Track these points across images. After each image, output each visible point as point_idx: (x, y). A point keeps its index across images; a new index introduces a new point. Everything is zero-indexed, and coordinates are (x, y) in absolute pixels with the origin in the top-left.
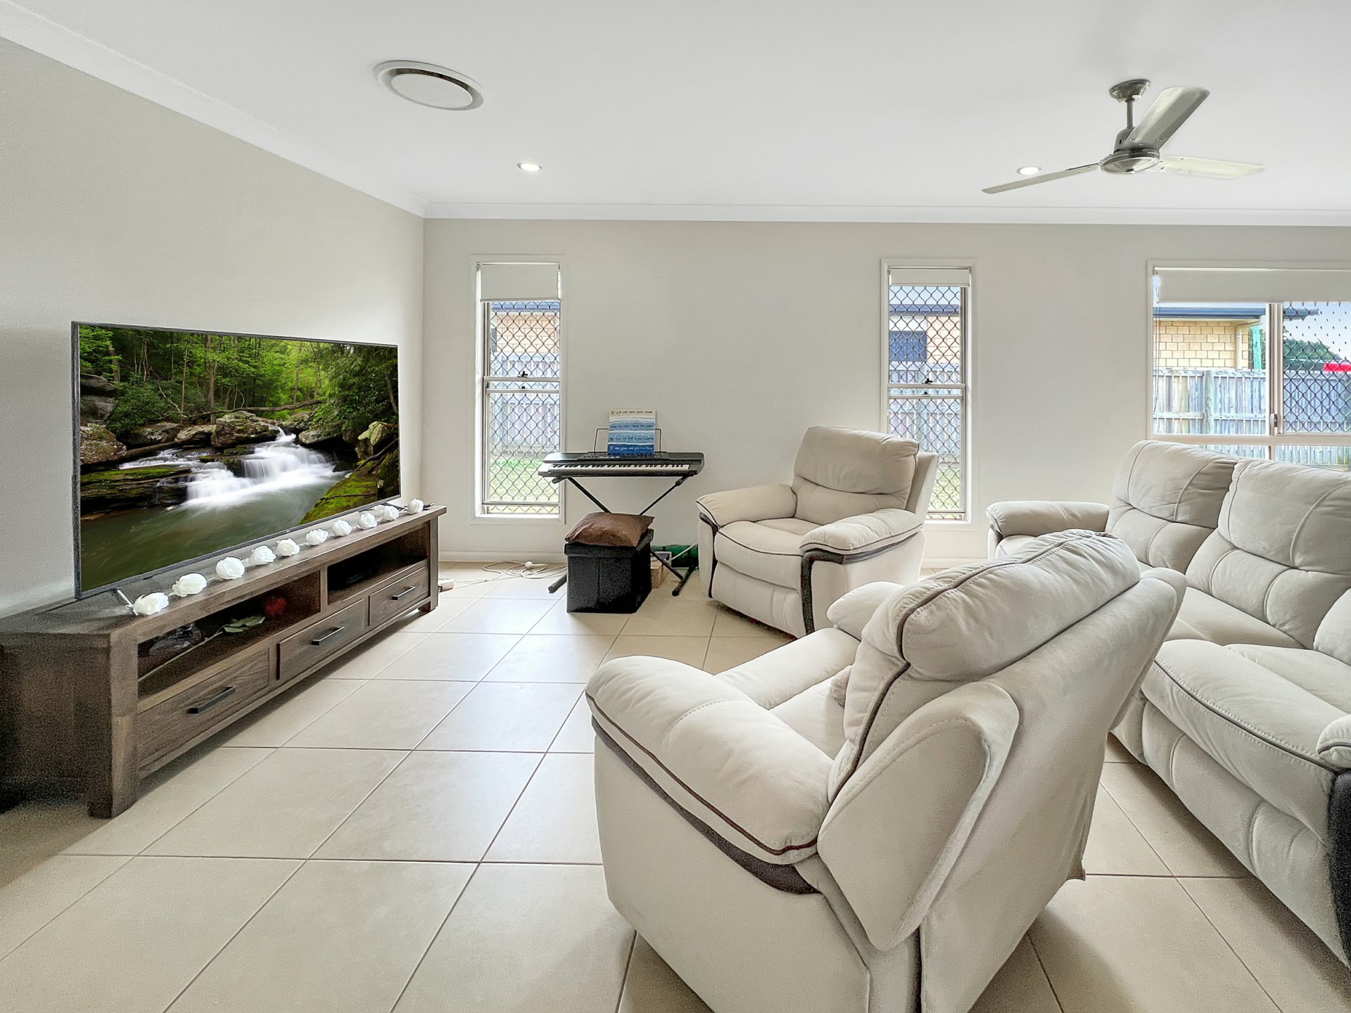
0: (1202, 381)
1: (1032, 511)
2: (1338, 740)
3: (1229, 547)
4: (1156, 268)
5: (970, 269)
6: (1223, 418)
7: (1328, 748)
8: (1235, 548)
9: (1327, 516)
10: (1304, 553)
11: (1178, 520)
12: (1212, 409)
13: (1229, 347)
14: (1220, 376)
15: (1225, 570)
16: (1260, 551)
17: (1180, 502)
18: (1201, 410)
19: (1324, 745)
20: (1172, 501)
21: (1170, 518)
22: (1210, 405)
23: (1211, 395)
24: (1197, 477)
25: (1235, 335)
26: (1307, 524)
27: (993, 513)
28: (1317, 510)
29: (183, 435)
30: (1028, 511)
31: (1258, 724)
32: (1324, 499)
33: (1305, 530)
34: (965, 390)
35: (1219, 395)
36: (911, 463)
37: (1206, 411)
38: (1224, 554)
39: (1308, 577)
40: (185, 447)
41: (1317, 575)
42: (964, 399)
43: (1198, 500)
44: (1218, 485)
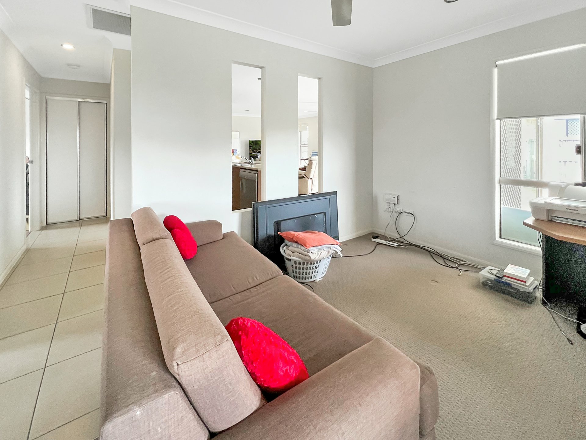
29: (257, 151)
40: (258, 152)
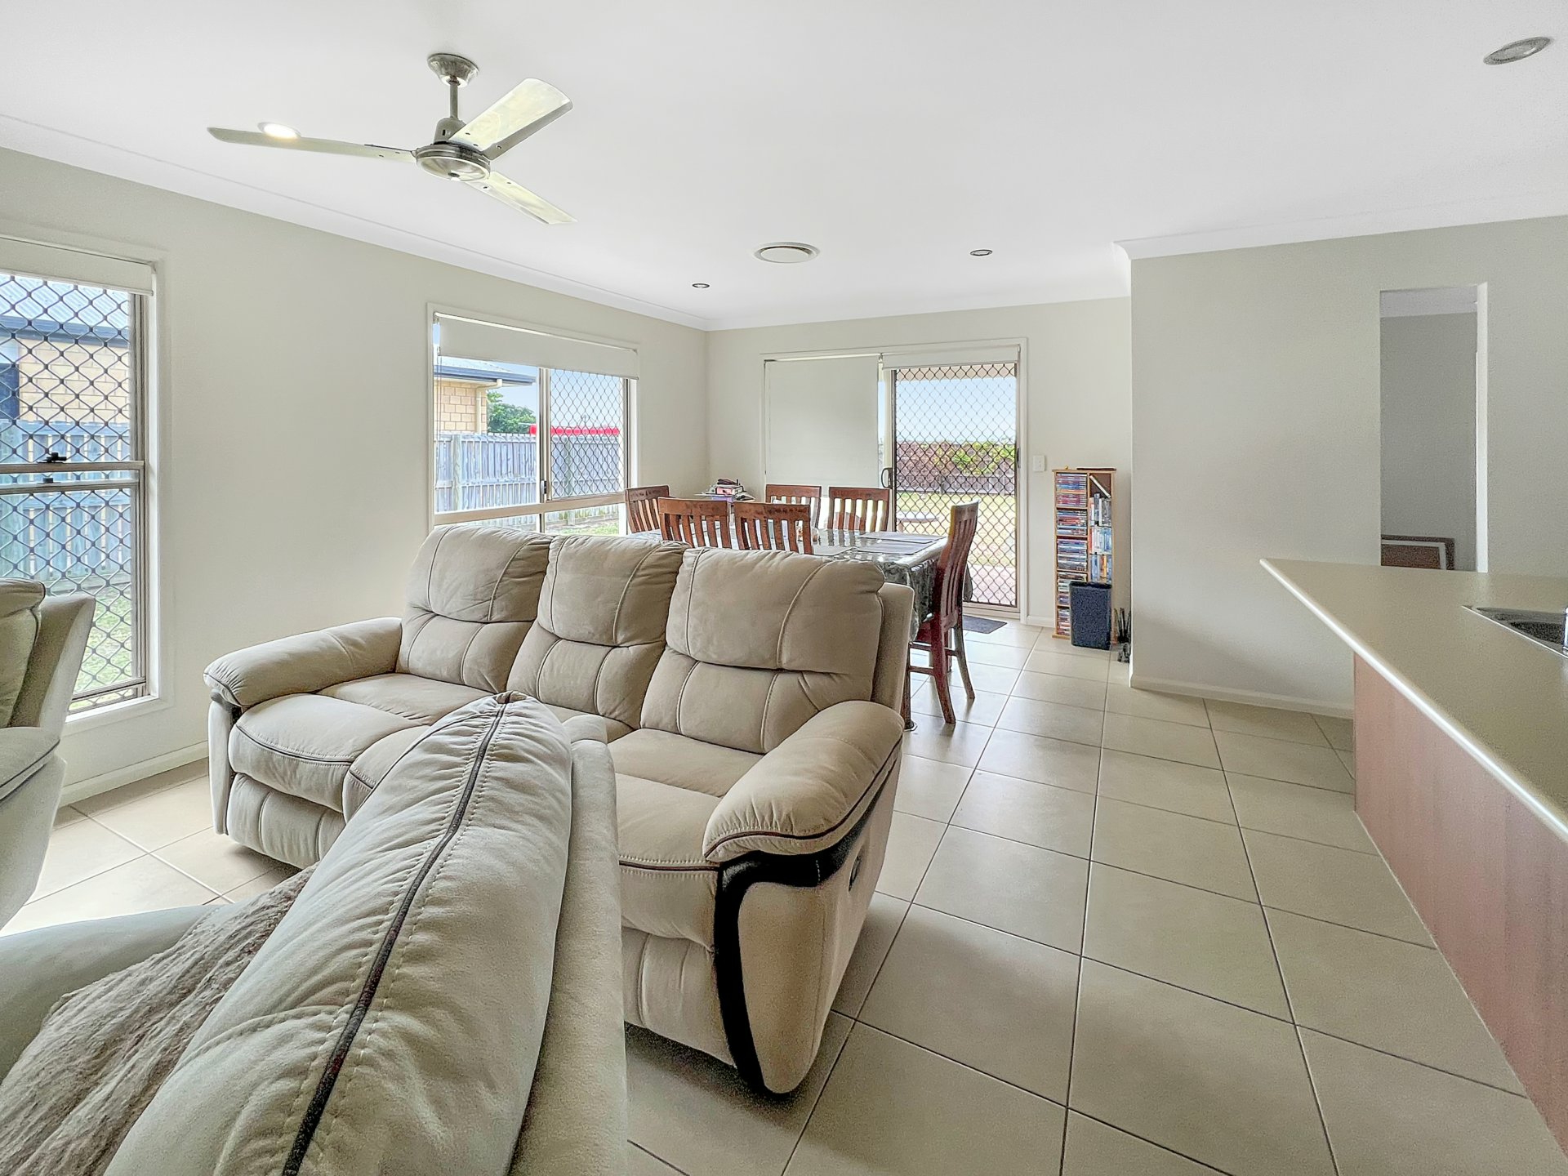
0: (450, 445)
1: (290, 654)
2: (722, 836)
3: (551, 639)
4: (437, 314)
5: (154, 266)
6: (470, 485)
7: (715, 847)
8: (560, 639)
9: (643, 587)
10: (626, 629)
11: (493, 620)
12: (460, 477)
13: (471, 410)
14: (467, 440)
15: (552, 670)
16: (585, 636)
17: (495, 598)
18: (450, 477)
19: (710, 846)
20: (486, 599)
21: (484, 620)
22: (458, 472)
23: (459, 461)
24: (512, 563)
25: (476, 398)
26: (626, 598)
27: (218, 676)
28: (633, 582)
30: (286, 657)
31: (643, 853)
32: (638, 569)
33: (625, 604)
34: (144, 472)
35: (466, 460)
36: (25, 625)
37: (455, 479)
38: (550, 647)
39: (628, 653)
41: (637, 648)
42: (140, 489)
43: (515, 591)
44: (533, 570)
